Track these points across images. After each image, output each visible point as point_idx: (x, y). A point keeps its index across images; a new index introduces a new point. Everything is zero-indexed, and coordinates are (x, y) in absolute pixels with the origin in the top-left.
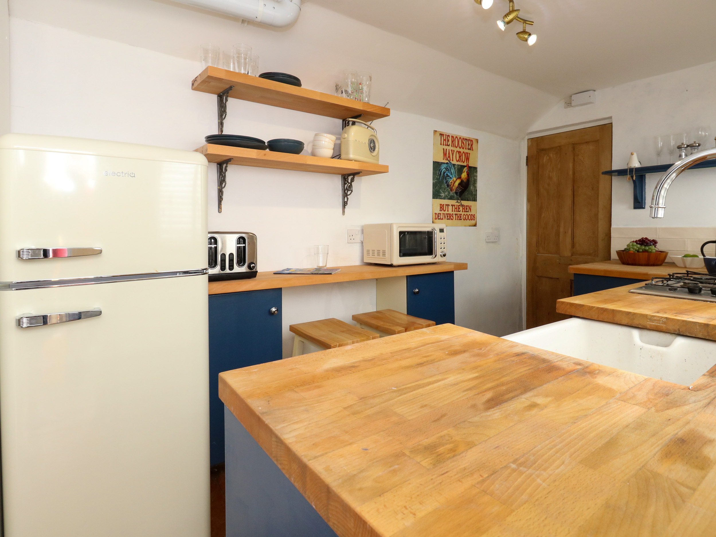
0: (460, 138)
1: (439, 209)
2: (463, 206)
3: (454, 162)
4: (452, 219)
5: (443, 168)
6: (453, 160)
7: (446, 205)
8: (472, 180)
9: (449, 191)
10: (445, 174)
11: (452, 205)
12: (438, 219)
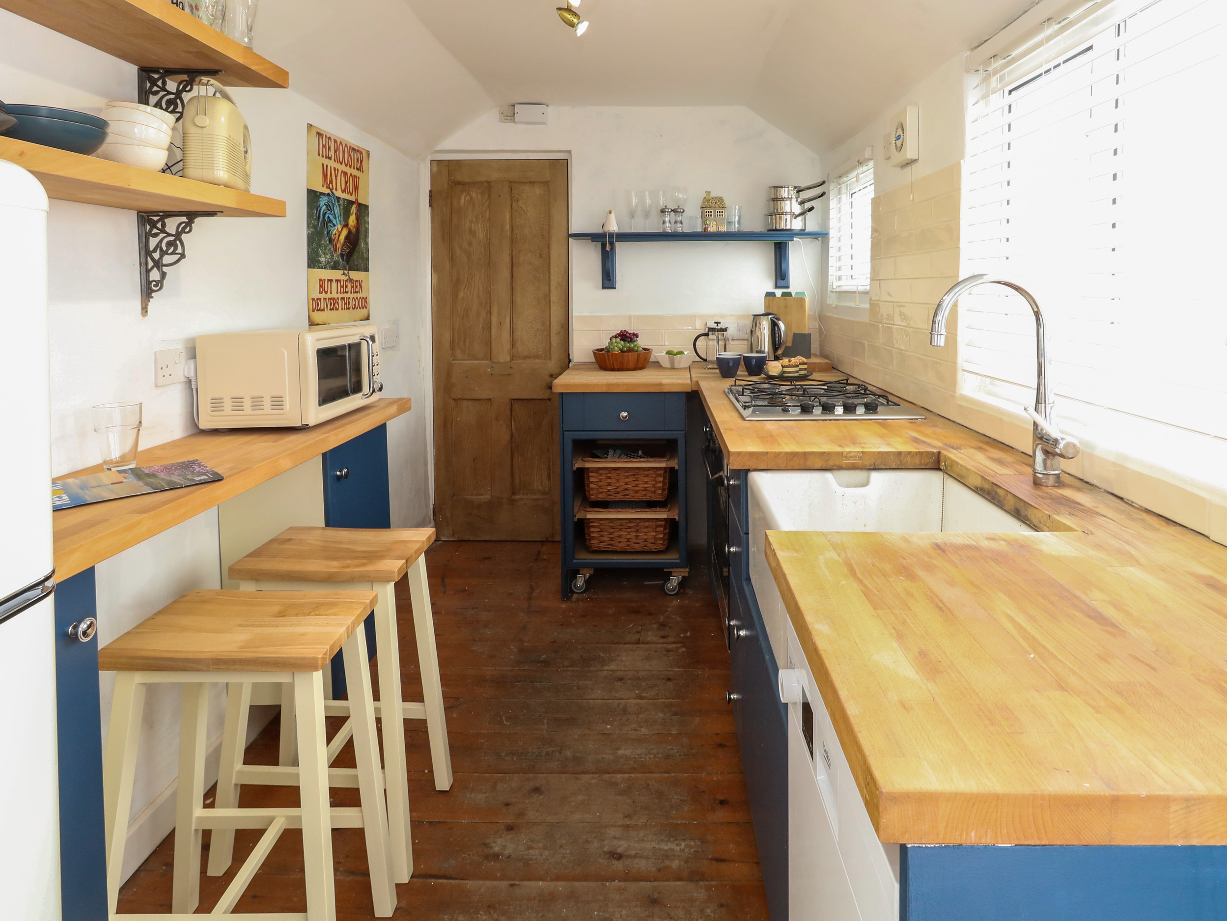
0: (346, 145)
1: (319, 291)
2: (351, 280)
3: (339, 193)
4: (337, 309)
5: (322, 203)
6: (336, 190)
7: (329, 280)
8: (362, 229)
9: (332, 252)
10: (326, 216)
11: (337, 281)
12: (318, 310)
